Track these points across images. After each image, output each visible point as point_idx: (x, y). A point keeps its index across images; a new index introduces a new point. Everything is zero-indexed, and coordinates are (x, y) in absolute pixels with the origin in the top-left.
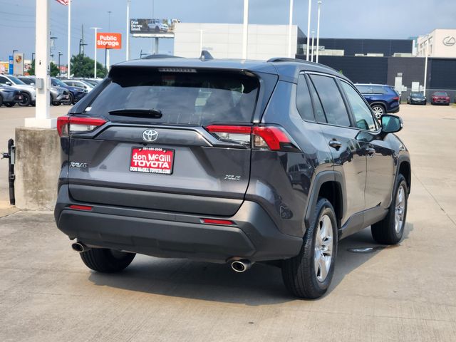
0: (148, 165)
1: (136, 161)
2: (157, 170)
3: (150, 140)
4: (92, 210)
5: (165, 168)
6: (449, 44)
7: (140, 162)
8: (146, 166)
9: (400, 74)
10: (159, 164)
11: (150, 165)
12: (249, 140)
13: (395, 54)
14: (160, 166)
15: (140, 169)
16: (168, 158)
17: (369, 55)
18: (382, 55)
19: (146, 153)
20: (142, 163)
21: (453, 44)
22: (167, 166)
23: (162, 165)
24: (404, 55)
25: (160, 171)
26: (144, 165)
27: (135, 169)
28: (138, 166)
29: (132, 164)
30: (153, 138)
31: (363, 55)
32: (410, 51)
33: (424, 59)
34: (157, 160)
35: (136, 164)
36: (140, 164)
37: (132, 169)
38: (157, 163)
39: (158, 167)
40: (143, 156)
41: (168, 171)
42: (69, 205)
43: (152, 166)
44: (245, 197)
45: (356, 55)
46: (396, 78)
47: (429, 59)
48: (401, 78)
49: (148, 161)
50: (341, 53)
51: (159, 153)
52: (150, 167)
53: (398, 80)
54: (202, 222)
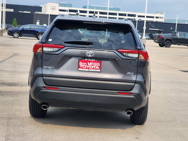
0: (88, 68)
1: (81, 66)
2: (93, 70)
3: (90, 56)
4: (59, 89)
5: (97, 69)
6: (53, 9)
7: (83, 66)
8: (87, 68)
9: (39, 21)
10: (94, 67)
11: (89, 67)
12: (138, 57)
13: (36, 12)
14: (94, 68)
15: (83, 70)
16: (99, 64)
17: (24, 12)
18: (30, 12)
19: (86, 62)
20: (84, 67)
21: (55, 9)
22: (98, 68)
23: (95, 67)
24: (39, 13)
25: (95, 70)
26: (86, 67)
27: (81, 69)
28: (82, 68)
29: (79, 67)
30: (92, 54)
31: (22, 12)
32: (41, 11)
33: (49, 15)
34: (93, 65)
35: (81, 67)
36: (83, 67)
37: (79, 69)
38: (92, 66)
39: (93, 69)
40: (85, 63)
41: (99, 71)
42: (45, 87)
43: (90, 68)
44: (135, 82)
45: (20, 12)
46: (37, 22)
47: (50, 15)
48: (39, 22)
49: (88, 66)
50: (12, 10)
51: (94, 62)
52: (89, 68)
53: (38, 23)
54: (117, 94)
